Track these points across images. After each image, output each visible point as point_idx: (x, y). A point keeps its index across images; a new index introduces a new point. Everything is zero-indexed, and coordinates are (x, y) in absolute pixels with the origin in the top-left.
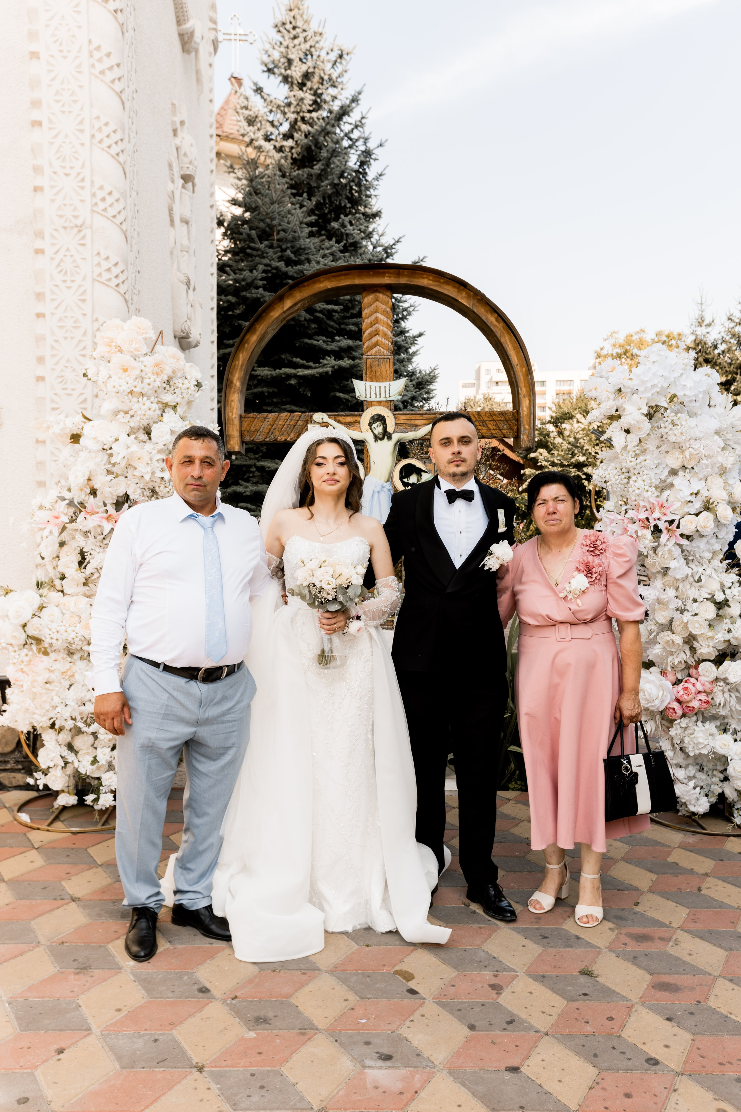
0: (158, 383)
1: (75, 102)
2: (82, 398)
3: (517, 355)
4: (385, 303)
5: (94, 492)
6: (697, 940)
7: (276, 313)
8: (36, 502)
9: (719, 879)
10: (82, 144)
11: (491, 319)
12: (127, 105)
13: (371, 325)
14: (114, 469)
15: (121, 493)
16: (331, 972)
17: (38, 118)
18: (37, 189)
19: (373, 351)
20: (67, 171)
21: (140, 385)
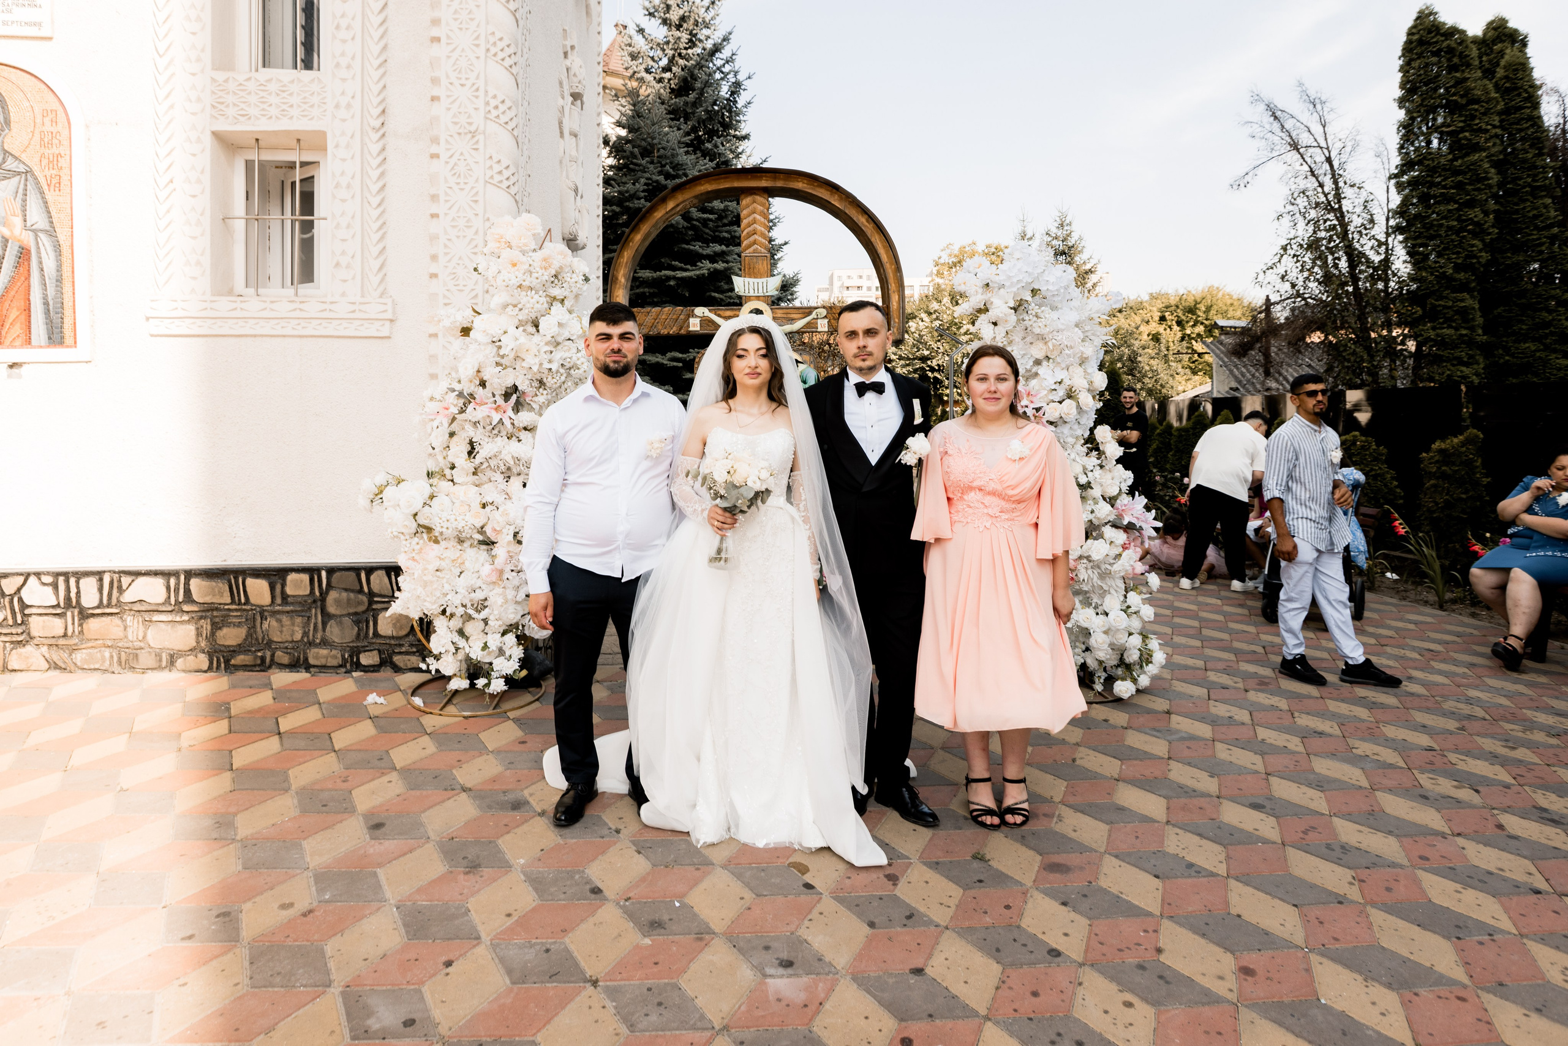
0: (546, 276)
1: (472, 19)
2: (473, 294)
3: (887, 253)
4: (763, 205)
5: (483, 384)
6: (1079, 814)
7: (659, 214)
8: (427, 394)
9: (1089, 748)
10: (478, 58)
11: (862, 220)
12: (521, 23)
13: (749, 225)
14: (503, 361)
15: (510, 383)
16: (724, 867)
17: (437, 35)
18: (434, 99)
19: (751, 250)
20: (463, 81)
21: (529, 279)
